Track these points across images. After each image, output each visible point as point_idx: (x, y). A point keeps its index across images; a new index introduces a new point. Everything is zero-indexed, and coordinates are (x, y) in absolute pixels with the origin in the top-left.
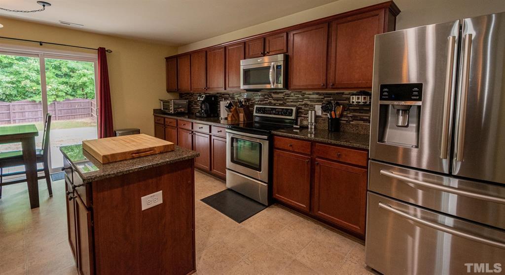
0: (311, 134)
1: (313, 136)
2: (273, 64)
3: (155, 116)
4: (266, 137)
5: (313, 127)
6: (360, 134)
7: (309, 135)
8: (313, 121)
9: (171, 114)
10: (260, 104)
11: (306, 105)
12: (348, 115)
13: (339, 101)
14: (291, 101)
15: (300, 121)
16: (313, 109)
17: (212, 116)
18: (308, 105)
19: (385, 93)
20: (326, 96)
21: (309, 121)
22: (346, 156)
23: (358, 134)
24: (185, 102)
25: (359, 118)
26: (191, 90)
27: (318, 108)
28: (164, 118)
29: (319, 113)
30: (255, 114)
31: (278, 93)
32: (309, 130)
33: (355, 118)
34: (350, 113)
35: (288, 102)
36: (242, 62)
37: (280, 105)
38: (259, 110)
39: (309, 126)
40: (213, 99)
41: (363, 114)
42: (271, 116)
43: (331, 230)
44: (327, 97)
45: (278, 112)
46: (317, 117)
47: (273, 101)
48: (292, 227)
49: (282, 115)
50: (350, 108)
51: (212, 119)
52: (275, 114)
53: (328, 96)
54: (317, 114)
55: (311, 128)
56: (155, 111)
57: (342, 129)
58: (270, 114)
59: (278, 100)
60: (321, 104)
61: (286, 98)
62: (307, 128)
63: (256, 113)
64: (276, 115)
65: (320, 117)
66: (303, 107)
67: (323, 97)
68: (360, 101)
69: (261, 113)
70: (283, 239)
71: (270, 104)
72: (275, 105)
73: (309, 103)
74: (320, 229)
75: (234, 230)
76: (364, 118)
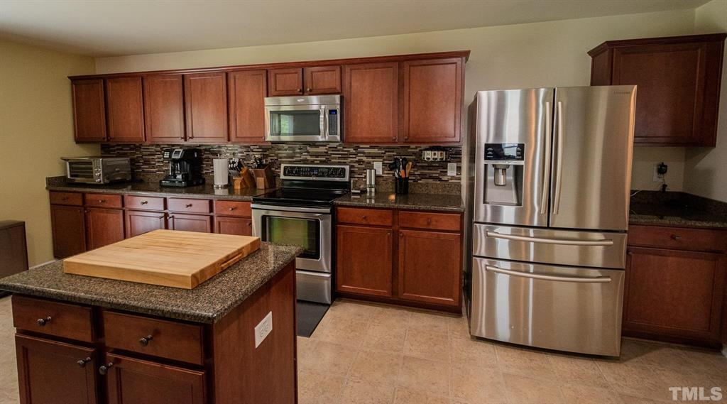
0: (371, 199)
1: (373, 201)
2: (323, 107)
3: (51, 191)
4: (328, 210)
5: (373, 190)
6: (430, 195)
7: (368, 201)
8: (373, 183)
9: (98, 186)
10: (290, 162)
11: (359, 162)
12: (416, 173)
13: (407, 157)
14: (339, 157)
15: (353, 182)
16: (371, 168)
17: (195, 183)
18: (363, 162)
19: (490, 153)
20: (387, 150)
21: (368, 183)
22: (437, 221)
23: (427, 194)
24: (124, 161)
25: (427, 176)
26: (146, 140)
27: (378, 166)
28: (84, 194)
29: (380, 172)
30: (282, 177)
31: (318, 146)
32: (368, 194)
33: (423, 176)
34: (417, 171)
35: (334, 158)
36: (268, 101)
37: (322, 162)
38: (289, 171)
39: (368, 189)
40: (196, 156)
41: (432, 172)
42: (311, 178)
43: (418, 311)
44: (389, 152)
45: (323, 173)
46: (377, 177)
47: (309, 158)
48: (376, 321)
49: (328, 176)
50: (418, 164)
51: (195, 188)
52: (317, 176)
53: (390, 150)
54: (377, 173)
55: (371, 192)
56: (51, 181)
57: (410, 191)
58: (310, 176)
59: (317, 156)
60: (381, 160)
61: (329, 152)
62: (366, 191)
63: (285, 174)
64: (320, 176)
65: (380, 176)
66: (356, 165)
67: (383, 152)
68: (436, 157)
69: (294, 176)
70: (376, 339)
71: (305, 161)
72: (312, 162)
73: (365, 159)
74: (407, 315)
75: (309, 349)
76: (434, 175)
